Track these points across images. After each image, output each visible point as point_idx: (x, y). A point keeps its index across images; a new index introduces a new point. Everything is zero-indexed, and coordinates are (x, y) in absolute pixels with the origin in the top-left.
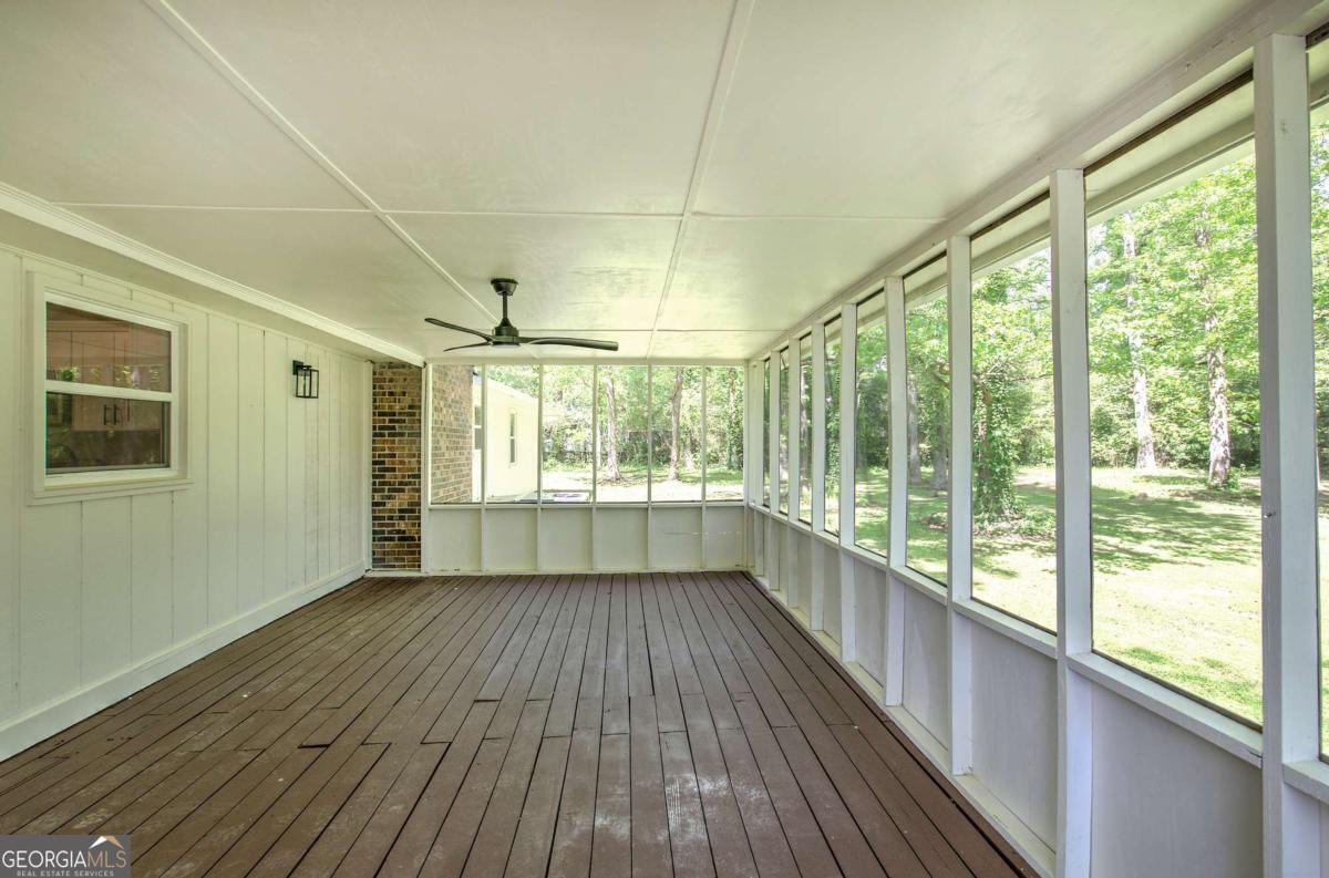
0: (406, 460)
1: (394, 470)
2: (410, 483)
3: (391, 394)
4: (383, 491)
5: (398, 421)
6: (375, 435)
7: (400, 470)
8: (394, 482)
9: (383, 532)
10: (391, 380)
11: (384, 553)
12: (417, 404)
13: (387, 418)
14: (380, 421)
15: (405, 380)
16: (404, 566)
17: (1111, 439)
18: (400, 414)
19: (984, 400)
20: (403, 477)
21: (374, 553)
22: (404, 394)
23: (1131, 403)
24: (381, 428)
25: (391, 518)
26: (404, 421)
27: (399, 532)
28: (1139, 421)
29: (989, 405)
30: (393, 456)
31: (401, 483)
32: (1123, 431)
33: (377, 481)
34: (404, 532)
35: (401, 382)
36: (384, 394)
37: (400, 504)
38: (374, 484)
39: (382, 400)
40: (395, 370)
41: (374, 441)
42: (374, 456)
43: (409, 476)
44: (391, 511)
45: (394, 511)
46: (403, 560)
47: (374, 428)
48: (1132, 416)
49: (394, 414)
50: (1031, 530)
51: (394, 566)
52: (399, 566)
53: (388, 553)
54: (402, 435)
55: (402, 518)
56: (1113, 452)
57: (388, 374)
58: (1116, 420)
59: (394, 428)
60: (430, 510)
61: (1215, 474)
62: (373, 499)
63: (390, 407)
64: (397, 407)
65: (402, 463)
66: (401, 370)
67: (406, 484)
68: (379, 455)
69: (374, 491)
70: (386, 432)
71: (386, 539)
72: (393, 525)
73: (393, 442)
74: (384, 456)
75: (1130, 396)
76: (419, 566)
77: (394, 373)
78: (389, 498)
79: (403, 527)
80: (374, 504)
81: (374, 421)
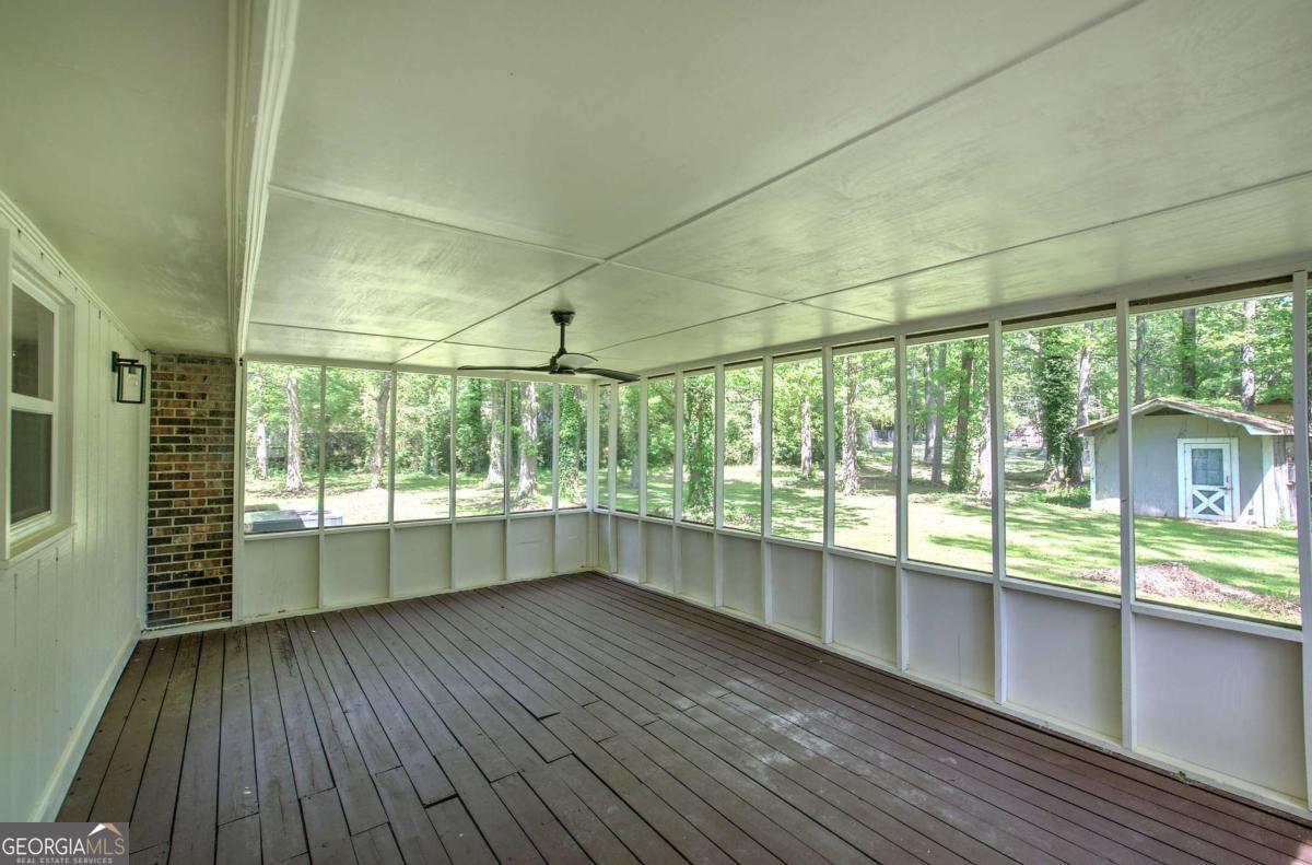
0: (206, 481)
1: (186, 494)
2: (212, 510)
3: (182, 396)
4: (167, 522)
5: (193, 431)
6: (153, 449)
7: (195, 494)
8: (187, 512)
9: (168, 577)
10: (182, 378)
11: (168, 605)
12: (224, 409)
13: (175, 428)
14: (162, 431)
15: (205, 378)
16: (202, 618)
17: (738, 443)
18: (196, 422)
19: (697, 415)
20: (201, 502)
21: (150, 606)
22: (203, 396)
23: (750, 416)
24: (163, 440)
25: (180, 557)
26: (203, 432)
27: (192, 574)
28: (754, 430)
29: (701, 420)
30: (186, 476)
31: (196, 511)
32: (745, 437)
33: (157, 510)
34: (201, 573)
35: (198, 381)
36: (170, 395)
37: (195, 538)
38: (152, 514)
39: (166, 404)
40: (187, 365)
41: (152, 458)
42: (152, 477)
43: (210, 502)
44: (179, 548)
45: (186, 548)
46: (200, 609)
47: (153, 440)
48: (749, 427)
49: (187, 422)
50: (730, 516)
51: (185, 620)
52: (191, 619)
53: (175, 604)
54: (200, 449)
55: (198, 556)
56: (739, 453)
57: (178, 370)
58: (741, 429)
59: (186, 440)
60: (246, 542)
61: (804, 468)
62: (150, 533)
63: (179, 413)
64: (192, 413)
65: (200, 484)
66: (199, 365)
67: (205, 512)
68: (161, 477)
69: (151, 523)
70: (174, 445)
71: (171, 586)
72: (184, 566)
73: (185, 458)
74: (170, 476)
75: (750, 412)
76: (230, 614)
77: (187, 369)
78: (178, 531)
79: (199, 567)
80: (151, 542)
81: (152, 431)
